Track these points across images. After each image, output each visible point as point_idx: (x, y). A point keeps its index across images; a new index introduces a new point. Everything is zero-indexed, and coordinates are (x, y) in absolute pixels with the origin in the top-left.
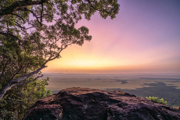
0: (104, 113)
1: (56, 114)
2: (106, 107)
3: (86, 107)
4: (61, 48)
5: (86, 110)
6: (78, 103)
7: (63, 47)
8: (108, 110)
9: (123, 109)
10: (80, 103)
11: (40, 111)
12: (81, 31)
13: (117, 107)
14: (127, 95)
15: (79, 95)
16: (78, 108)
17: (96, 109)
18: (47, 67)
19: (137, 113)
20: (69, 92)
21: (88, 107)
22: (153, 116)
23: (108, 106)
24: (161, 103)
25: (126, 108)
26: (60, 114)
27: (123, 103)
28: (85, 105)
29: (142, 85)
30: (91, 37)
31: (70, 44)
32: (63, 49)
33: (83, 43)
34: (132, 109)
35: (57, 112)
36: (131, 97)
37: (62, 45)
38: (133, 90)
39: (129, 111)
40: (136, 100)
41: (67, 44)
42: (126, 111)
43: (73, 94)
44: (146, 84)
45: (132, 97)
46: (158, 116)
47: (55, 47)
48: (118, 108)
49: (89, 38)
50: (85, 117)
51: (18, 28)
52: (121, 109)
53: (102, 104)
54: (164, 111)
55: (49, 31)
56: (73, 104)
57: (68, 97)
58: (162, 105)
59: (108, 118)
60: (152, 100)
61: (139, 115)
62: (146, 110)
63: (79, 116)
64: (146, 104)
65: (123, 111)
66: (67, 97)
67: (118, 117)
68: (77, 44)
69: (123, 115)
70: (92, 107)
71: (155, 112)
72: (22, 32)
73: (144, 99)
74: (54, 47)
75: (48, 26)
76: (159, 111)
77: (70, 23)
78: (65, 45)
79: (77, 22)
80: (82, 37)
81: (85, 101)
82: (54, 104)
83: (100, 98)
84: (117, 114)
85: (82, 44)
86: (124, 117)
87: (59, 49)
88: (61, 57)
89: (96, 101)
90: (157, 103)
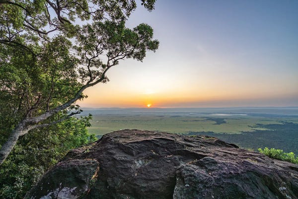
0: (170, 178)
1: (86, 176)
2: (176, 165)
3: (139, 164)
4: (108, 65)
5: (139, 171)
6: (125, 157)
7: (111, 63)
8: (177, 172)
9: (208, 172)
10: (129, 158)
11: (62, 170)
12: (139, 33)
13: (195, 167)
14: (220, 143)
15: (130, 143)
16: (124, 166)
17: (157, 169)
18: (87, 97)
19: (235, 181)
20: (116, 137)
21: (144, 165)
22: (269, 189)
23: (179, 165)
24: (289, 161)
25: (213, 170)
26: (94, 176)
27: (208, 161)
28: (138, 160)
29: (252, 127)
30: (157, 43)
31: (122, 58)
32: (110, 66)
33: (144, 56)
34: (224, 174)
35: (87, 172)
36: (228, 149)
37: (109, 60)
38: (236, 134)
39: (218, 177)
40: (237, 153)
41: (117, 58)
42: (213, 176)
43: (121, 141)
44: (260, 125)
45: (231, 147)
46: (281, 188)
47: (98, 63)
48: (196, 169)
49: (154, 46)
50: (135, 182)
51: (34, 33)
52: (203, 172)
53: (169, 160)
54: (294, 178)
55: (85, 35)
56: (118, 159)
57: (112, 146)
58: (290, 164)
59: (176, 187)
60: (270, 156)
61: (240, 185)
62: (254, 175)
63: (125, 181)
64: (256, 163)
65: (205, 176)
66: (109, 146)
67: (196, 188)
68: (134, 57)
69: (206, 183)
70: (150, 165)
71: (275, 181)
72: (42, 40)
73: (255, 153)
74: (95, 65)
75: (81, 27)
76: (284, 179)
77: (117, 18)
78: (113, 60)
79: (128, 15)
80: (142, 45)
81: (139, 153)
82: (88, 158)
83: (167, 148)
84: (193, 182)
85: (142, 58)
86: (208, 187)
87: (104, 66)
88: (108, 81)
89: (159, 154)
90: (281, 160)
